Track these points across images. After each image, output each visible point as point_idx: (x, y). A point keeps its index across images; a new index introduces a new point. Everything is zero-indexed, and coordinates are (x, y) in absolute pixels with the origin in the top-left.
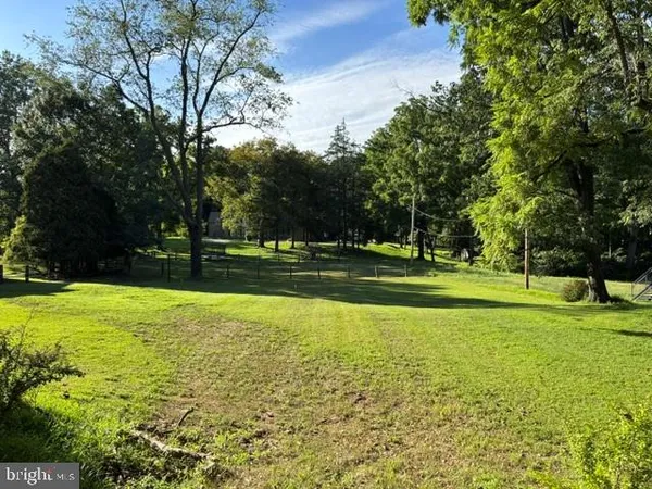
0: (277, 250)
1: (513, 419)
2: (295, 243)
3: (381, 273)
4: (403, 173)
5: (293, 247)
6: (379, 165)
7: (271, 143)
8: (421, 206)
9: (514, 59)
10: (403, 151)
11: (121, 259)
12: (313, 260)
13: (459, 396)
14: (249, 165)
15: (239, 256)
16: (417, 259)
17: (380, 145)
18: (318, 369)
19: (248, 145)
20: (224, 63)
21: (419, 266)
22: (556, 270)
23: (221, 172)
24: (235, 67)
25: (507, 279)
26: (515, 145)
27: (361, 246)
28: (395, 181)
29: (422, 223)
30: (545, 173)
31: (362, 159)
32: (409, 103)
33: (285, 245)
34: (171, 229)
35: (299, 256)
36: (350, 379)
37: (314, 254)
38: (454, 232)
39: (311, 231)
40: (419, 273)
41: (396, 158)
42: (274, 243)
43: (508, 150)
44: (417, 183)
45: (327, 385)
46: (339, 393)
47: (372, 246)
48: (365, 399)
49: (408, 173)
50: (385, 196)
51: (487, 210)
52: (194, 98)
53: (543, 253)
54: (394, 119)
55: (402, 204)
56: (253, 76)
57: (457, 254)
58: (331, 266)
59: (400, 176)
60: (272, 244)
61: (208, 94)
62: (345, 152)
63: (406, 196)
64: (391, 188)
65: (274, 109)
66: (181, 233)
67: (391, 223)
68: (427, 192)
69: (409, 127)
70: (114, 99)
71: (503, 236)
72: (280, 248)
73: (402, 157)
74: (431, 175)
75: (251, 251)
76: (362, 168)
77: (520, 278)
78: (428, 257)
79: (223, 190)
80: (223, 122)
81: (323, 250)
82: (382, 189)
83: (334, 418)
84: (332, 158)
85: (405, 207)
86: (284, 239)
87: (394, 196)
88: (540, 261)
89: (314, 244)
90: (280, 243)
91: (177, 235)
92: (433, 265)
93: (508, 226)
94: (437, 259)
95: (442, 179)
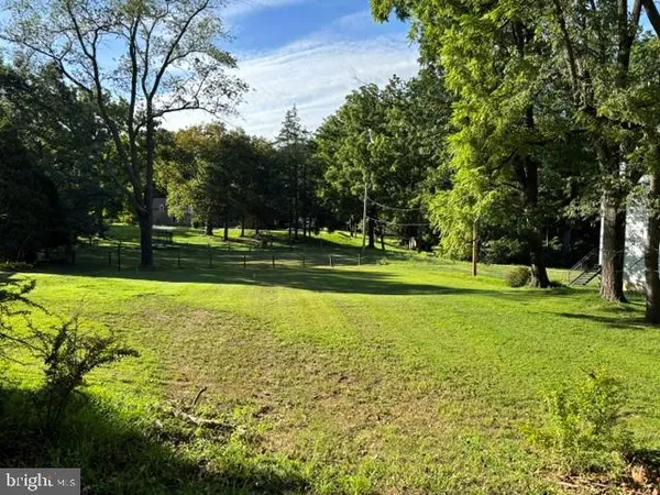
0: (226, 238)
1: (481, 389)
2: (245, 231)
3: (335, 262)
4: (355, 161)
5: (242, 235)
6: (331, 153)
7: (219, 128)
8: (372, 195)
9: (474, 61)
10: (355, 140)
11: (62, 248)
12: (265, 248)
13: (431, 374)
14: (196, 149)
15: (187, 245)
16: (367, 247)
17: (332, 132)
18: (297, 353)
19: (195, 129)
20: (175, 45)
21: (370, 254)
22: (503, 258)
23: (166, 156)
24: (186, 49)
25: (454, 266)
26: (473, 142)
27: (313, 235)
28: (346, 170)
29: (373, 212)
30: (499, 168)
31: (313, 146)
32: (360, 92)
33: (235, 233)
34: (113, 216)
35: (250, 245)
36: (329, 361)
37: (265, 243)
38: (402, 221)
39: (261, 217)
40: (371, 261)
41: (348, 147)
42: (223, 230)
43: (467, 146)
44: (369, 172)
45: (309, 368)
46: (322, 375)
47: (324, 234)
48: (347, 378)
49: (359, 161)
50: (337, 184)
51: (446, 202)
52: (144, 80)
53: (491, 243)
54: (346, 107)
55: (354, 193)
56: (207, 60)
57: (405, 242)
58: (284, 254)
59: (352, 165)
60: (220, 232)
61: (159, 77)
62: (296, 139)
63: (358, 185)
64: (344, 176)
65: (229, 95)
66: (123, 220)
67: (343, 211)
68: (379, 182)
69: (361, 116)
70: (54, 78)
71: (461, 226)
72: (229, 236)
73: (354, 146)
74: (381, 164)
75: (199, 240)
76: (314, 156)
77: (468, 266)
78: (378, 246)
79: (168, 175)
80: (175, 106)
81: (274, 239)
82: (334, 178)
83: (324, 394)
84: (283, 144)
85: (357, 196)
86: (233, 226)
87: (345, 184)
88: (488, 249)
89: (265, 233)
90: (230, 230)
91: (119, 221)
92: (383, 253)
93: (465, 218)
94: (387, 247)
95: (393, 168)
